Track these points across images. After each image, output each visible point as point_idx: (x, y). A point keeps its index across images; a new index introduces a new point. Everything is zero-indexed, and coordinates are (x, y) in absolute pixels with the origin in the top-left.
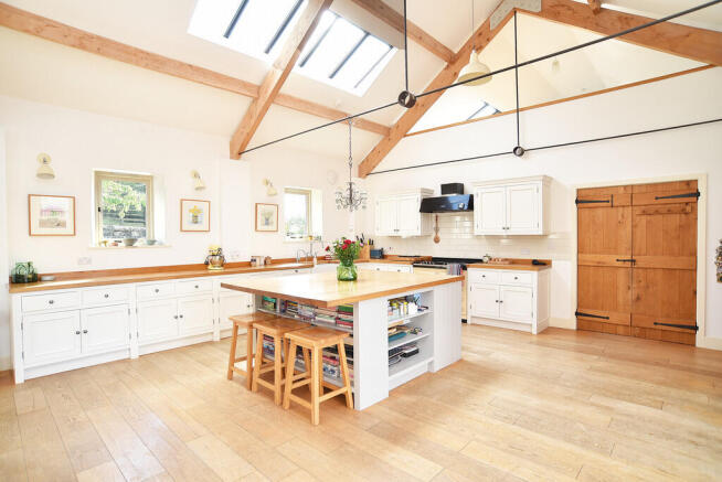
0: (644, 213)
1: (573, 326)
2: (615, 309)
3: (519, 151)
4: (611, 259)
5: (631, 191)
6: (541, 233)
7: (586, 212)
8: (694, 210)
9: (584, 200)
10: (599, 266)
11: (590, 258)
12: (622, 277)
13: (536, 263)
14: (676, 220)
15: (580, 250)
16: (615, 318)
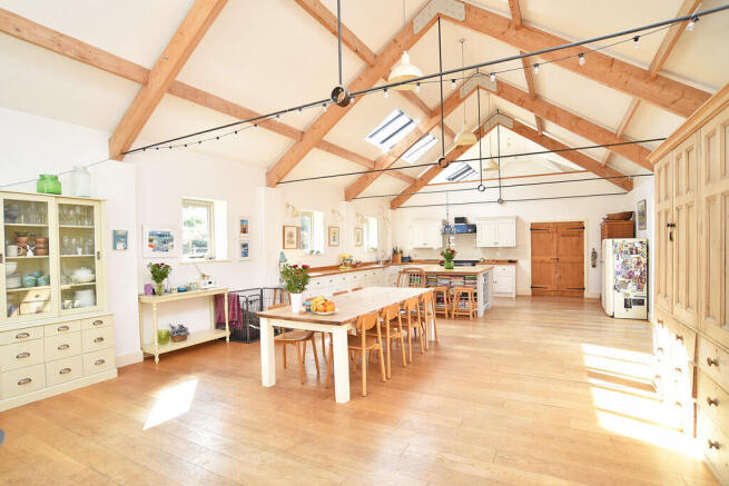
0: (563, 236)
1: (530, 293)
2: (550, 283)
3: (501, 201)
4: (548, 259)
5: (557, 225)
6: (514, 245)
7: (535, 235)
8: (583, 236)
9: (535, 228)
10: (542, 262)
11: (537, 258)
12: (553, 269)
13: (511, 262)
14: (575, 239)
15: (533, 255)
16: (550, 287)
